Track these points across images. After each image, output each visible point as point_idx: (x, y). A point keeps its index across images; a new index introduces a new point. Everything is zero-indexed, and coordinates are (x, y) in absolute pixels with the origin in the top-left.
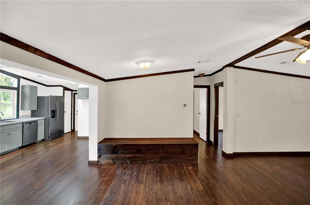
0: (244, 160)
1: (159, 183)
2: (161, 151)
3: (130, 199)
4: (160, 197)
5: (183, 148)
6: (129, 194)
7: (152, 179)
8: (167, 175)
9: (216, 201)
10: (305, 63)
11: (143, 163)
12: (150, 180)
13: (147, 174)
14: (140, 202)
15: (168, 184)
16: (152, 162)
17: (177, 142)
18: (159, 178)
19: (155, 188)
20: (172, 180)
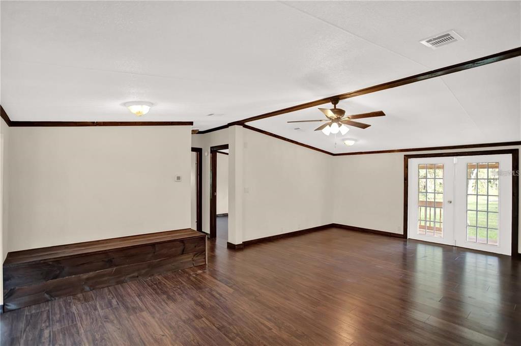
0: (258, 249)
1: (169, 302)
2: (150, 255)
3: (139, 336)
4: (186, 317)
5: (184, 245)
6: (132, 331)
7: (154, 300)
8: (174, 289)
9: (257, 298)
10: (328, 135)
11: (118, 283)
12: (151, 302)
13: (139, 296)
14: (161, 333)
15: (185, 299)
16: (133, 277)
17: (172, 237)
18: (165, 297)
19: (168, 309)
20: (185, 292)
